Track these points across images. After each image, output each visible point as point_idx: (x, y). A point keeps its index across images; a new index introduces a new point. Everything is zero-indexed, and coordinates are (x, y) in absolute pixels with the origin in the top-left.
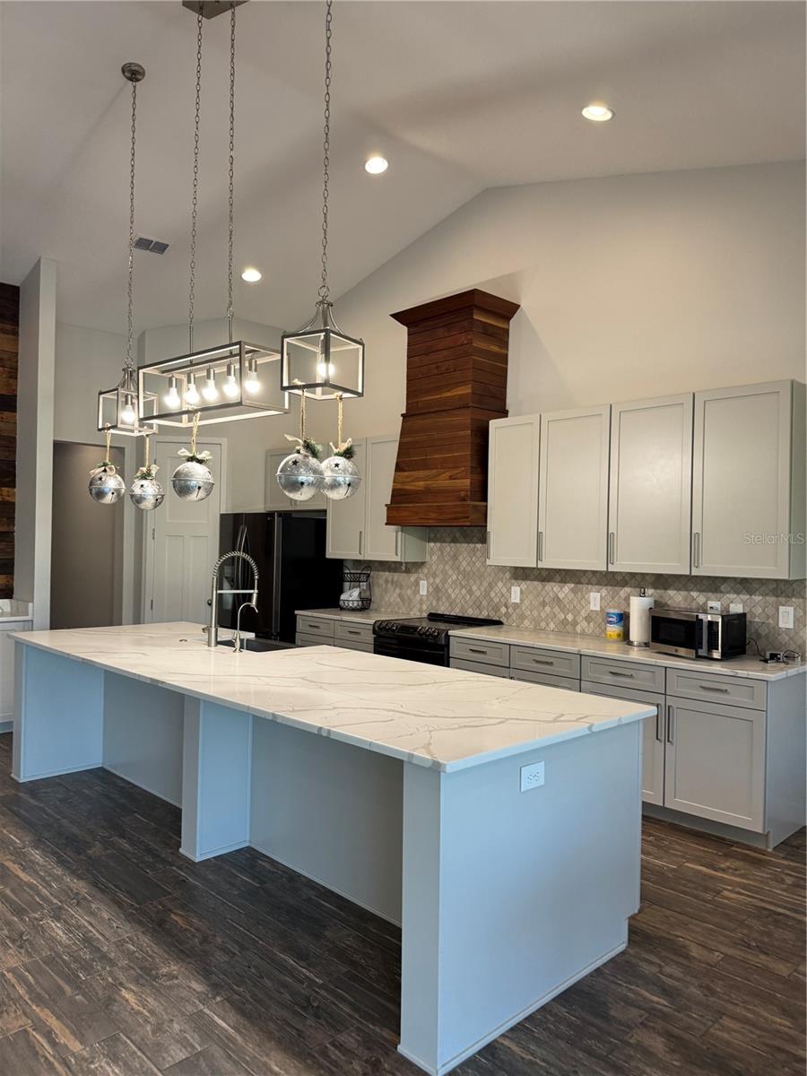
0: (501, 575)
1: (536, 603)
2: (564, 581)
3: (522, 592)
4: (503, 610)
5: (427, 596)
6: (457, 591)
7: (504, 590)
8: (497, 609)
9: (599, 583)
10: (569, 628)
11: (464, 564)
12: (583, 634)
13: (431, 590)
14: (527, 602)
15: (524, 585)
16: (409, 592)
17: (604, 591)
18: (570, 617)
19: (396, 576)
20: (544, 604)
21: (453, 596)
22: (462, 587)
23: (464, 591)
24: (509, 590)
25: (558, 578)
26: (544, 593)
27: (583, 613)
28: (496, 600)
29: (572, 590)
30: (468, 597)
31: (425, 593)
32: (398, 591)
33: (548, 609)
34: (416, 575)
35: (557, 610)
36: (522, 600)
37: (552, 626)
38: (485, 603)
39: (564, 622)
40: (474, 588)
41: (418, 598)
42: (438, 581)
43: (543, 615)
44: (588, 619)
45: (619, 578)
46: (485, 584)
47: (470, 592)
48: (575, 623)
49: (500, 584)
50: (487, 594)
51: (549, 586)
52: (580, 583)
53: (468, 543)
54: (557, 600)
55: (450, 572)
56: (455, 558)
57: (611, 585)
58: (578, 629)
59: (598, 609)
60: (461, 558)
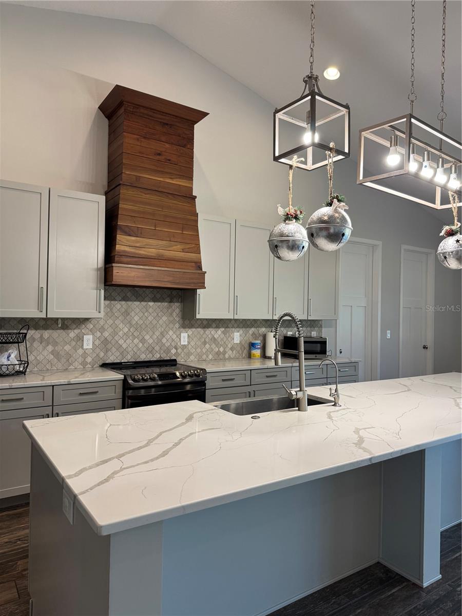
0: (171, 325)
1: (199, 343)
2: (218, 327)
3: (189, 336)
4: (173, 351)
5: (93, 350)
6: (128, 341)
7: (174, 337)
8: (168, 351)
9: (238, 327)
10: (221, 356)
11: (136, 318)
12: (230, 359)
13: (97, 343)
14: (192, 343)
15: (190, 332)
16: (67, 348)
17: (241, 331)
18: (222, 349)
19: (46, 334)
20: (205, 343)
21: (124, 346)
22: (135, 338)
23: (136, 341)
24: (179, 337)
25: (214, 325)
26: (205, 336)
27: (229, 346)
28: (167, 345)
29: (223, 332)
30: (141, 345)
31: (91, 346)
32: (50, 348)
33: (207, 346)
34: (77, 331)
35: (213, 346)
36: (189, 342)
37: (210, 357)
38: (157, 348)
39: (218, 353)
40: (147, 337)
41: (80, 351)
42: (106, 334)
43: (204, 351)
44: (232, 349)
45: (248, 323)
46: (157, 333)
47: (143, 341)
48: (225, 353)
49: (171, 333)
50: (159, 341)
51: (208, 331)
52: (227, 327)
53: (141, 301)
54: (214, 340)
55: (121, 326)
56: (127, 313)
57: (245, 328)
58: (227, 356)
59: (239, 342)
60: (133, 314)
